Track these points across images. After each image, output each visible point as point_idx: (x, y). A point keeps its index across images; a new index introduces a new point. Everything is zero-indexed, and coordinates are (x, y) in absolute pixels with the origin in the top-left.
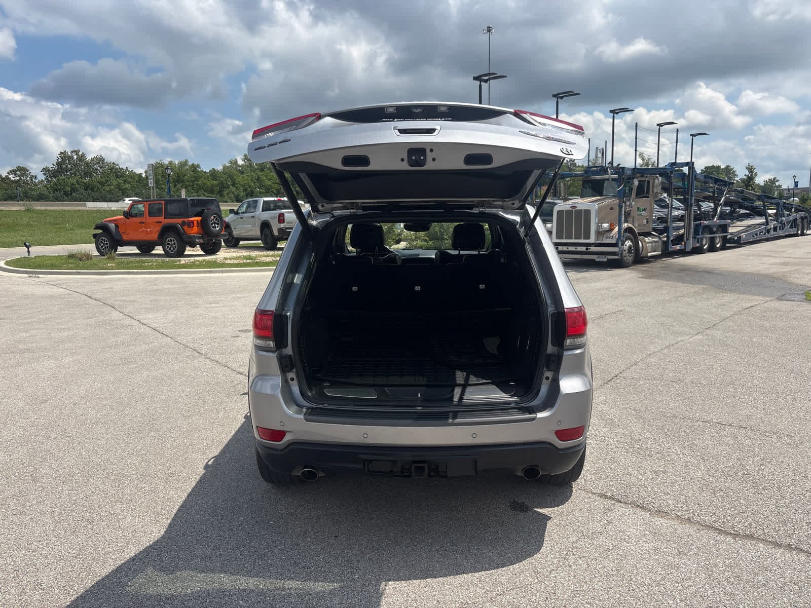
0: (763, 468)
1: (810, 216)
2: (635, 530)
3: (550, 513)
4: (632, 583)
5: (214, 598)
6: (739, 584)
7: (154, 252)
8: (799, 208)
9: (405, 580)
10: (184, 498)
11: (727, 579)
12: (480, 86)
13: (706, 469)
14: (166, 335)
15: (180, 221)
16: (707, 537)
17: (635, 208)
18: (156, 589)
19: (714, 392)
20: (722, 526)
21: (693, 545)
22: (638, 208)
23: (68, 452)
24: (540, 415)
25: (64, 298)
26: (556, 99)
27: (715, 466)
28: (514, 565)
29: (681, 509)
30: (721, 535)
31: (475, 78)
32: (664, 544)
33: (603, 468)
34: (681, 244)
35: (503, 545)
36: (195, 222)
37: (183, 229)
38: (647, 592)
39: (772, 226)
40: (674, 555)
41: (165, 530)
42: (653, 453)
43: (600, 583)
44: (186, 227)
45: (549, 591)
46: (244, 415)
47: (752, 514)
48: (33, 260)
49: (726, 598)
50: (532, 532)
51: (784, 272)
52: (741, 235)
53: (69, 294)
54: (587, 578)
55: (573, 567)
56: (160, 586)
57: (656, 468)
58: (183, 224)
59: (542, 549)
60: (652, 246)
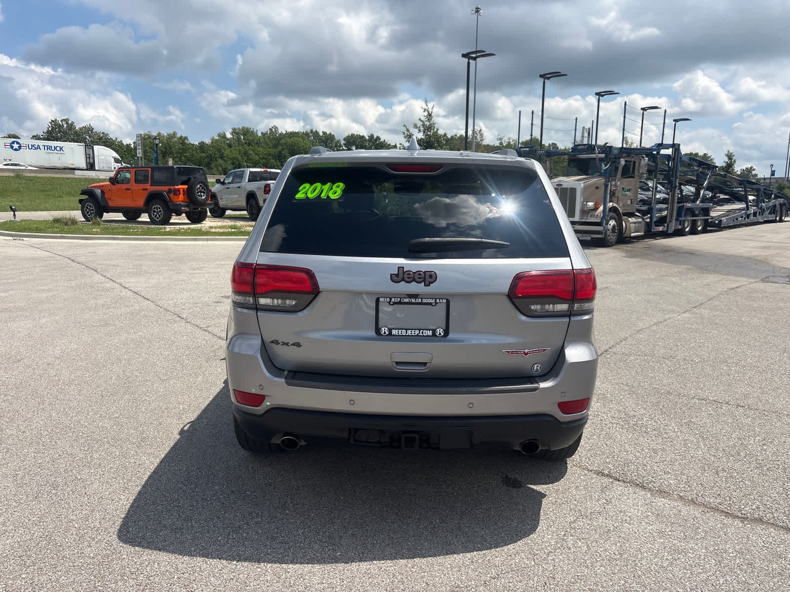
0: (765, 448)
1: (789, 203)
2: (636, 511)
3: (545, 490)
4: (637, 568)
5: (183, 573)
6: (752, 572)
7: (140, 219)
8: (778, 195)
9: (391, 559)
10: (156, 465)
11: (739, 566)
12: (469, 63)
13: (706, 448)
14: (148, 299)
15: (166, 188)
16: (714, 520)
17: (620, 189)
18: (120, 562)
19: (708, 369)
20: (729, 508)
21: (700, 529)
22: (623, 188)
23: (38, 413)
24: (543, 385)
25: (47, 260)
26: (542, 80)
27: (716, 445)
28: (509, 546)
29: (683, 489)
30: (728, 518)
31: (464, 56)
32: (668, 527)
33: (597, 444)
34: (664, 226)
35: (496, 524)
36: (181, 191)
37: (169, 197)
38: (654, 579)
39: (752, 212)
40: (680, 539)
41: (134, 498)
42: (649, 430)
43: (602, 568)
44: (171, 195)
45: (547, 575)
46: (223, 380)
47: (759, 496)
48: (19, 223)
49: (740, 587)
50: (527, 510)
51: (766, 255)
52: (723, 219)
53: (51, 257)
54: (588, 561)
55: (572, 550)
56: (124, 558)
57: (653, 445)
58: (169, 191)
59: (538, 529)
60: (635, 226)
